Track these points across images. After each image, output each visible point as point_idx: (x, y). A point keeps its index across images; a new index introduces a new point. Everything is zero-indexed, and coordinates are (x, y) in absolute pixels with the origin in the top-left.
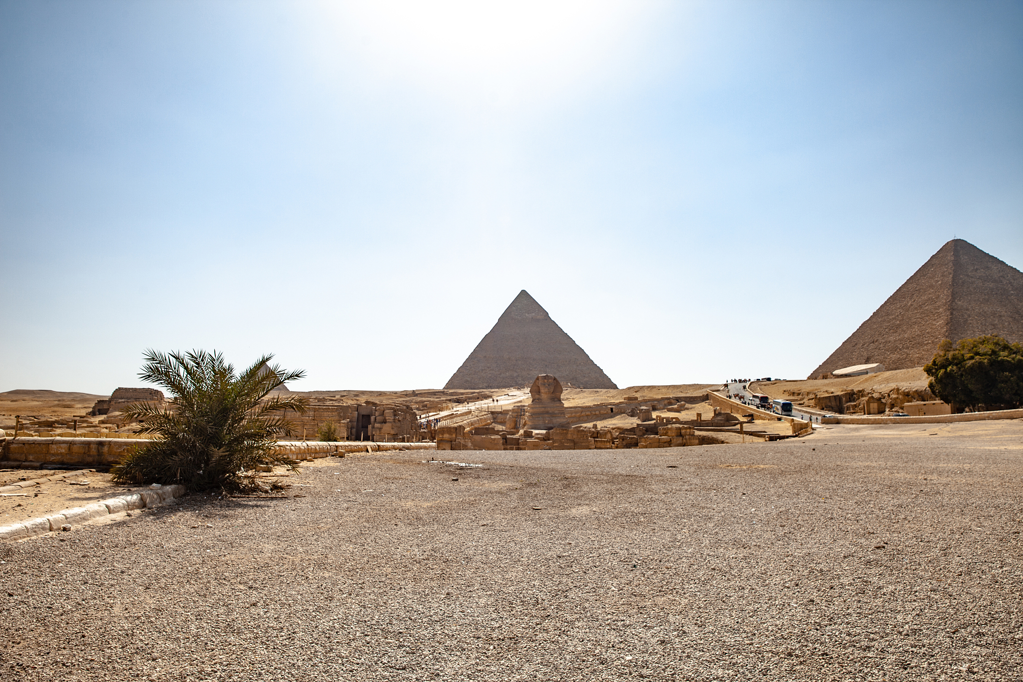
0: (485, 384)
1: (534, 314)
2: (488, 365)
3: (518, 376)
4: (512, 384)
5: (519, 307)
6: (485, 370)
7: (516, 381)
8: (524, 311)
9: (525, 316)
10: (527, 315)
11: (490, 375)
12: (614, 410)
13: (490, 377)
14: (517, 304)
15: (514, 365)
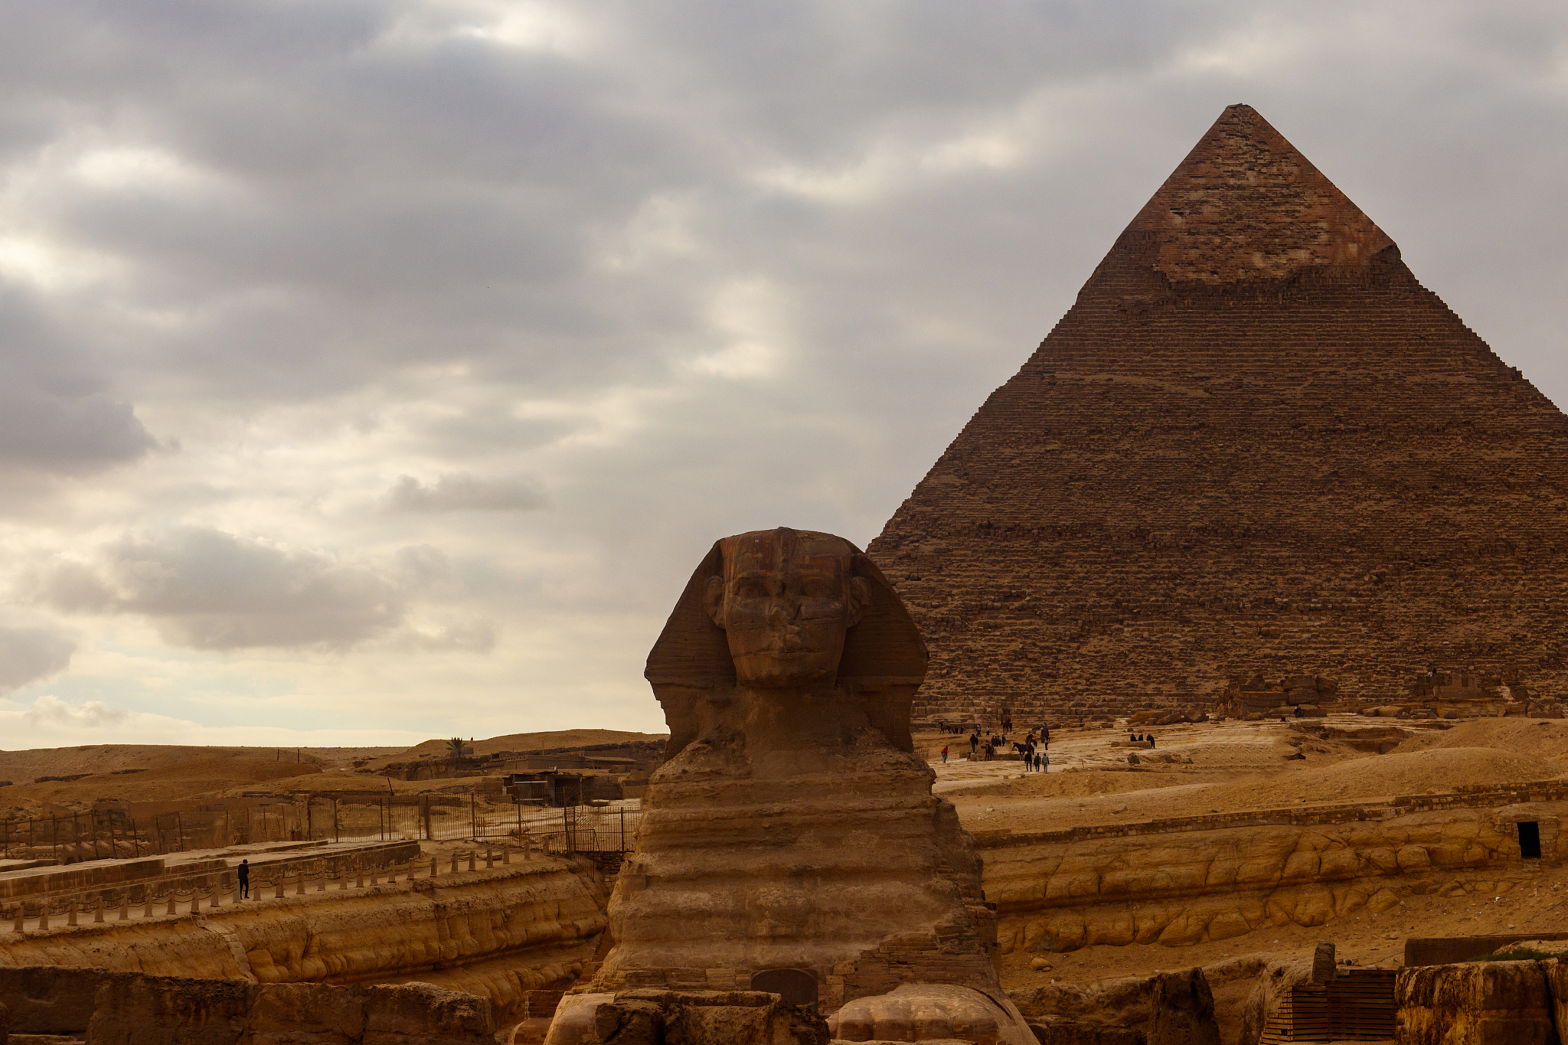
0: (981, 701)
1: (1302, 255)
2: (1006, 581)
3: (1198, 645)
4: (1158, 700)
5: (1207, 210)
6: (983, 609)
7: (1181, 682)
8: (1241, 238)
9: (1248, 267)
10: (1258, 260)
11: (1016, 645)
12: (1545, 837)
13: (1019, 655)
14: (1194, 196)
15: (1173, 577)
